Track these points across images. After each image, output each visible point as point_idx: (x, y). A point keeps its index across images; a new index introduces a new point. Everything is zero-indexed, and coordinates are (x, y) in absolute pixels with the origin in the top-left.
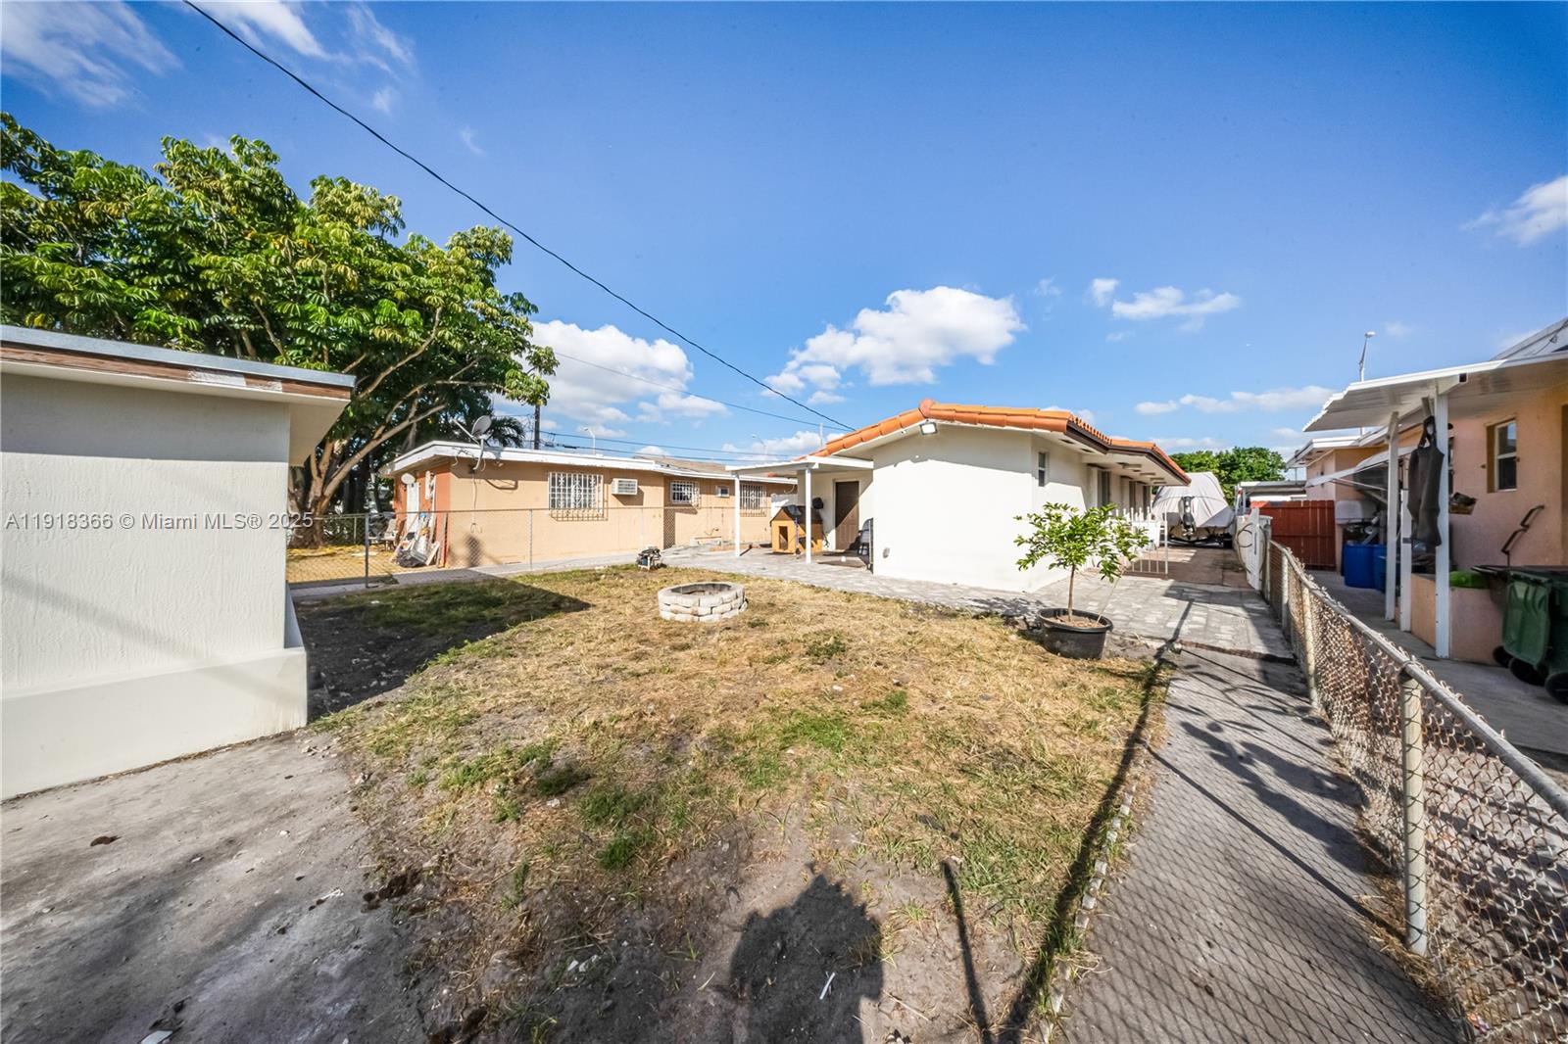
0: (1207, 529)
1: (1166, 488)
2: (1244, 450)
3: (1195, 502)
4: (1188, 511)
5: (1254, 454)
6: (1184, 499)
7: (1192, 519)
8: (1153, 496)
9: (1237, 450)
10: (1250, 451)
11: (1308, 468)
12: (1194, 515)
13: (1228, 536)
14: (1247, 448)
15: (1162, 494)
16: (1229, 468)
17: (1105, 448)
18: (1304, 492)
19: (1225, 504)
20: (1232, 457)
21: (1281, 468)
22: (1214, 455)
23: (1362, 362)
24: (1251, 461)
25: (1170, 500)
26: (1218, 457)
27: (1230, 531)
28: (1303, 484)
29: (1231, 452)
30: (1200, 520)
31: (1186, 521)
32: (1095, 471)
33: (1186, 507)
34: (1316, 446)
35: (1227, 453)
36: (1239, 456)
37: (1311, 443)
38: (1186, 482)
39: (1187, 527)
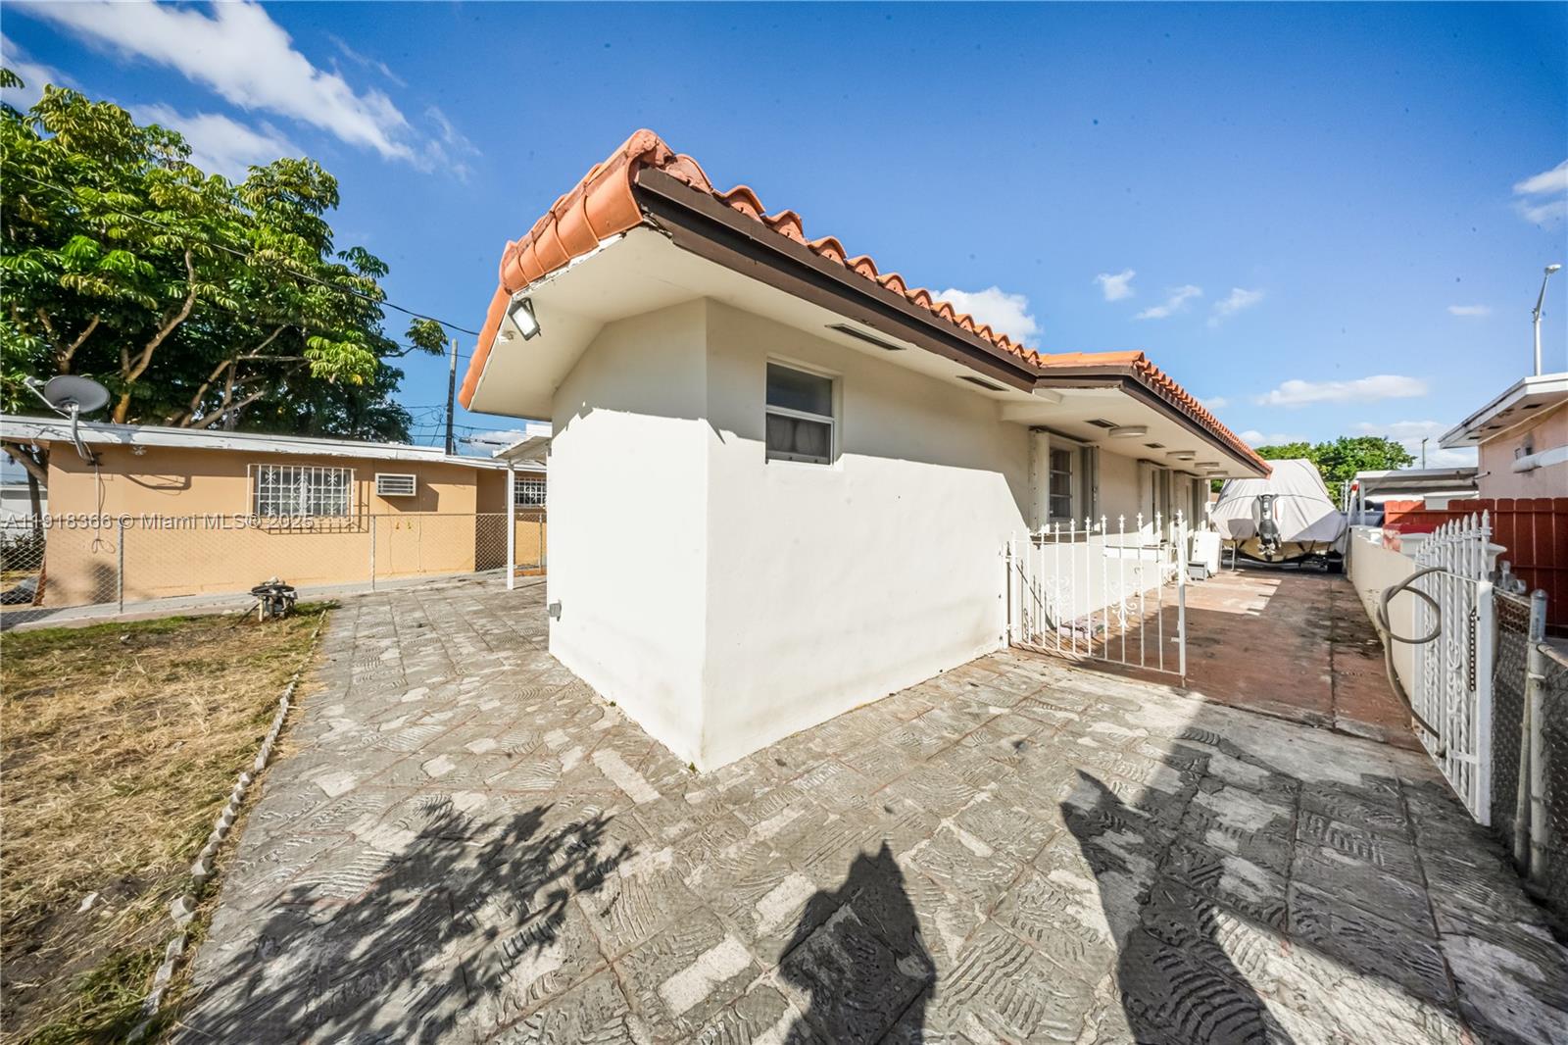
0: (1300, 545)
1: (1235, 483)
2: (1352, 441)
3: (1280, 503)
4: (1267, 516)
5: (1365, 445)
6: (1262, 499)
7: (1274, 530)
8: (1212, 496)
9: (1342, 441)
10: (1361, 442)
11: (1482, 447)
12: (1278, 524)
13: (1335, 555)
14: (1356, 437)
15: (1229, 492)
16: (1334, 463)
17: (1026, 376)
18: (1474, 487)
19: (1330, 507)
20: (1337, 449)
21: (1403, 461)
22: (1312, 447)
23: (1537, 309)
24: (1361, 454)
25: (1240, 501)
26: (1319, 449)
27: (1340, 547)
28: (1472, 473)
29: (1335, 444)
30: (1288, 529)
31: (1265, 531)
32: (1044, 441)
33: (1264, 510)
34: (1531, 390)
35: (1330, 444)
36: (1345, 448)
37: (1522, 386)
38: (1265, 472)
39: (1266, 542)
